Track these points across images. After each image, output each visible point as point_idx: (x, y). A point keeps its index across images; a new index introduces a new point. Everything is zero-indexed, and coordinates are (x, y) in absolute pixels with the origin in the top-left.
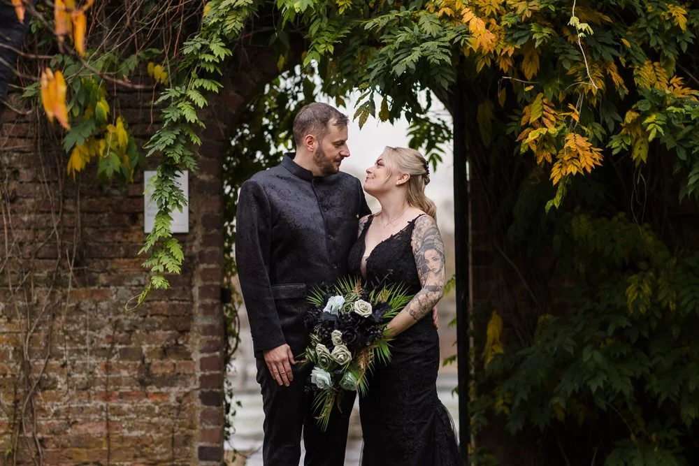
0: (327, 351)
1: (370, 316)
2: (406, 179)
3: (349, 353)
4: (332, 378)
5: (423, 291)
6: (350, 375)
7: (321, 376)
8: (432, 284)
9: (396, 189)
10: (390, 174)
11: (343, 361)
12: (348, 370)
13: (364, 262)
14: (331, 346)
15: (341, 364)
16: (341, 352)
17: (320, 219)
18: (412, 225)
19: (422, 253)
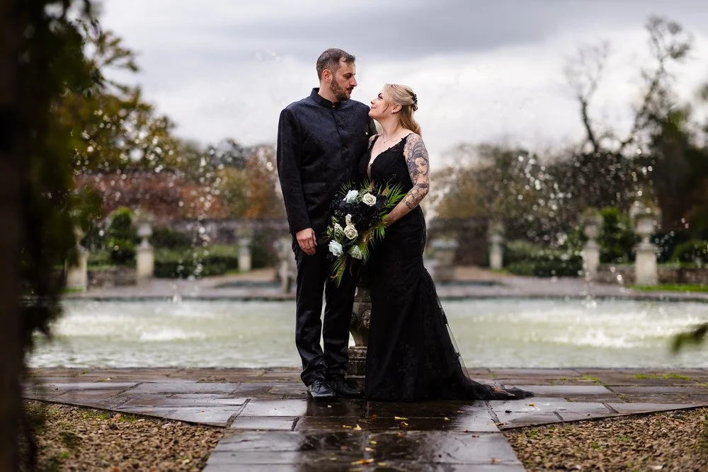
0: (341, 229)
1: (374, 206)
2: (399, 108)
3: (356, 231)
4: (343, 249)
5: (415, 187)
6: (357, 247)
7: (335, 247)
8: (421, 182)
9: (392, 116)
10: (388, 105)
11: (351, 237)
12: (355, 244)
13: (369, 167)
14: (344, 225)
15: (350, 239)
16: (350, 230)
17: (337, 136)
18: (404, 141)
19: (413, 160)
